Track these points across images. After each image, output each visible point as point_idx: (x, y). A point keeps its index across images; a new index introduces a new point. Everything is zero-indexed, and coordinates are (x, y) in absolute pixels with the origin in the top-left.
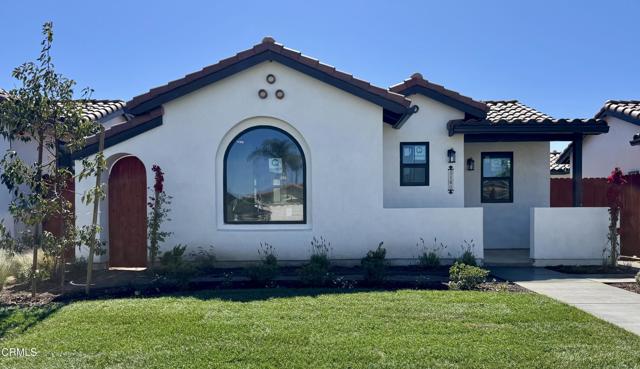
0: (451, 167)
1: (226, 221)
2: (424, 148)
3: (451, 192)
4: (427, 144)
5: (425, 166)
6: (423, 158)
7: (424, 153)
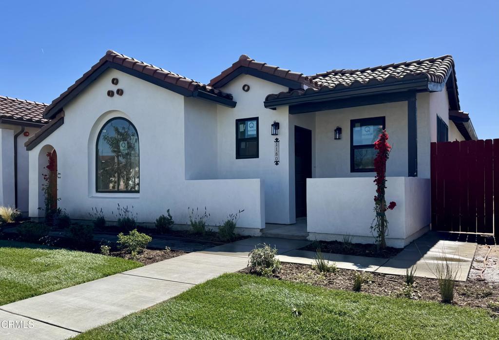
0: (277, 139)
1: (97, 191)
2: (255, 123)
3: (277, 164)
4: (257, 119)
5: (256, 139)
6: (255, 133)
7: (255, 128)
